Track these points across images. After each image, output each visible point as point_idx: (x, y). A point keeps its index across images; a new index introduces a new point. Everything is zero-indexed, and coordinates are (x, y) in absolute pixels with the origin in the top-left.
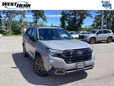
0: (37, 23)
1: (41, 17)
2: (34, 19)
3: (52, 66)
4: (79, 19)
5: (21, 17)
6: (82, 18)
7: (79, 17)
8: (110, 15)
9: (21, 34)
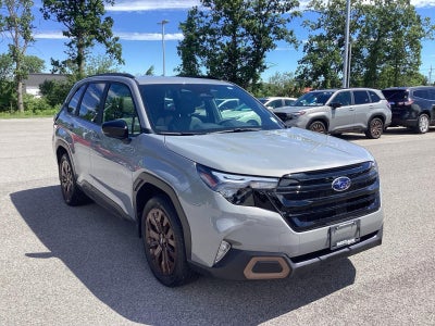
0: (83, 63)
1: (101, 39)
2: (69, 45)
3: (230, 243)
4: (249, 49)
5: (16, 40)
6: (259, 47)
7: (250, 44)
8: (361, 39)
9: (17, 108)
